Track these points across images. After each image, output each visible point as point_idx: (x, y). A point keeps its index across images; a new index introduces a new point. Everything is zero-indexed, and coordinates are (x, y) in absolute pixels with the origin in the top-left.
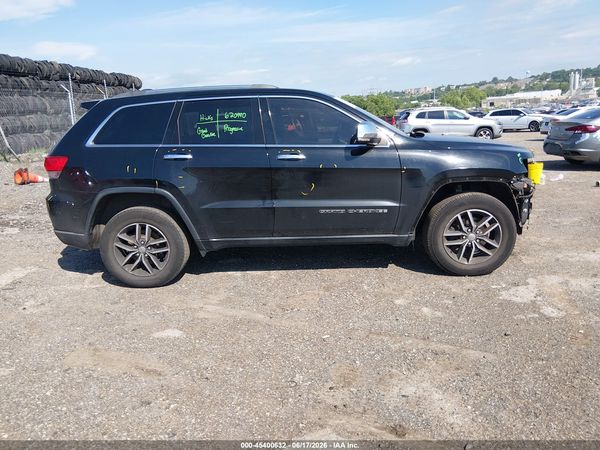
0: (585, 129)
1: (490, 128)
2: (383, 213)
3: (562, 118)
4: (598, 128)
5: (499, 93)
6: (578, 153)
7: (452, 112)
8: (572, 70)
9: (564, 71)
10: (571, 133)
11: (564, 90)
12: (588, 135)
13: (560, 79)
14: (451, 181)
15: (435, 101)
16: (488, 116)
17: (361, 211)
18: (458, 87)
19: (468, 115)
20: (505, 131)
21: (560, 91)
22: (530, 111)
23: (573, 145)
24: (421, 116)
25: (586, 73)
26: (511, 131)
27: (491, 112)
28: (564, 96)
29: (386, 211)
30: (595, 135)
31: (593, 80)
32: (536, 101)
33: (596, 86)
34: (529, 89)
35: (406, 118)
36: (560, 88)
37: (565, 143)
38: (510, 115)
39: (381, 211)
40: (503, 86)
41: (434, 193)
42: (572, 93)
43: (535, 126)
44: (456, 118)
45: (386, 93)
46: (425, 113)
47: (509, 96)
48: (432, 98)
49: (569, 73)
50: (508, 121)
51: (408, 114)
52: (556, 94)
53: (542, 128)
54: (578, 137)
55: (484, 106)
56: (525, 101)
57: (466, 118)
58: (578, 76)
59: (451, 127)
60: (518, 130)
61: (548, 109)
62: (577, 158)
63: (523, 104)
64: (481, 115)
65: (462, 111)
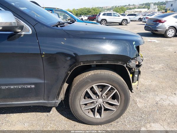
0: (160, 21)
1: (127, 20)
2: (31, 88)
3: (150, 17)
4: (165, 21)
5: (130, 9)
6: (157, 31)
7: (114, 14)
8: (151, 3)
9: (149, 3)
10: (155, 23)
11: (149, 9)
12: (161, 24)
13: (148, 6)
14: (82, 64)
15: (112, 10)
16: (126, 16)
17: (12, 87)
18: (118, 6)
19: (120, 15)
20: (131, 21)
21: (147, 9)
22: (139, 15)
23: (155, 28)
24: (104, 14)
25: (155, 4)
26: (133, 21)
27: (127, 15)
28: (148, 11)
29: (33, 86)
30: (164, 24)
31: (156, 6)
32: (141, 12)
33: (157, 8)
34: (139, 8)
35: (99, 15)
36: (147, 8)
37: (153, 26)
38: (133, 16)
39: (29, 86)
40: (131, 7)
41: (70, 73)
42: (151, 10)
43: (140, 20)
44: (116, 16)
45: (97, 7)
46: (105, 13)
47: (133, 10)
48: (111, 10)
49: (150, 4)
50: (132, 17)
51: (100, 14)
52: (146, 10)
53: (143, 20)
54: (157, 24)
55: (126, 13)
56: (137, 12)
57: (119, 16)
58: (152, 5)
59: (114, 19)
60: (135, 21)
61: (144, 14)
62: (156, 32)
63: (137, 13)
64: (124, 15)
65: (118, 14)
